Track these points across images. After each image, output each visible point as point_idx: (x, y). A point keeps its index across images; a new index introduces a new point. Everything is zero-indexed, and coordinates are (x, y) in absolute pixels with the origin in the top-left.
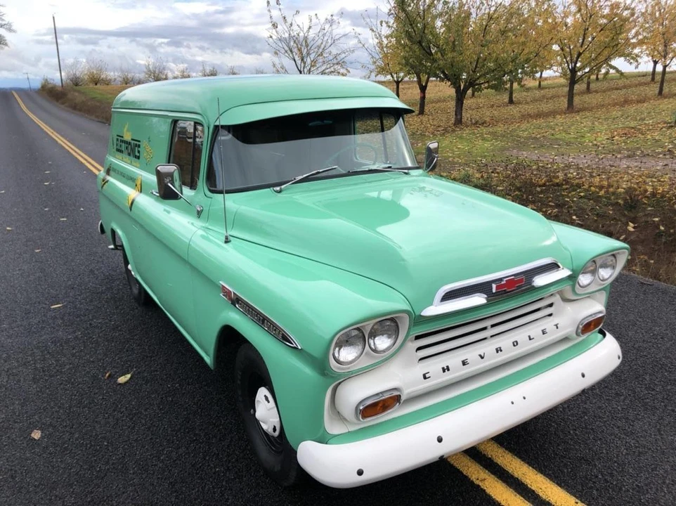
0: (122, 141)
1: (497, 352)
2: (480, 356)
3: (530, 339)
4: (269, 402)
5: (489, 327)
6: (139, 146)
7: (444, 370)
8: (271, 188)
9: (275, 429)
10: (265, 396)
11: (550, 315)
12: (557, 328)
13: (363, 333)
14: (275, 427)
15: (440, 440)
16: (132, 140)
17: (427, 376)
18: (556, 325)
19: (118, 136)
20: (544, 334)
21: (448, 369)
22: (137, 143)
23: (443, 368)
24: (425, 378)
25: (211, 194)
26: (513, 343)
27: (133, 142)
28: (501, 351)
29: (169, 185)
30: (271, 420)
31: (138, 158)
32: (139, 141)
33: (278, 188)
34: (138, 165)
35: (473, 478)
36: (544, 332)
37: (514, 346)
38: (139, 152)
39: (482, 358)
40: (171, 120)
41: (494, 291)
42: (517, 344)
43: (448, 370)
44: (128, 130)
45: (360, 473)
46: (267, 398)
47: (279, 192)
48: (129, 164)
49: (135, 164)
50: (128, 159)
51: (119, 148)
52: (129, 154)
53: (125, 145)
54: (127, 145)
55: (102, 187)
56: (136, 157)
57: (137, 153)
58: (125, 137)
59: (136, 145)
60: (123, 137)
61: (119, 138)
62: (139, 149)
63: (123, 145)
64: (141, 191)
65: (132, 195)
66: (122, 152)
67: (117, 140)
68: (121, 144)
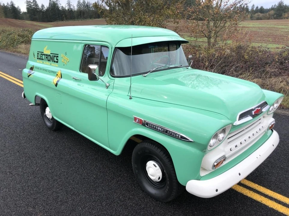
0: (43, 54)
1: (249, 138)
4: (156, 167)
6: (57, 57)
9: (159, 178)
10: (154, 164)
11: (260, 123)
14: (160, 177)
16: (51, 54)
18: (262, 127)
19: (38, 52)
20: (260, 130)
22: (56, 55)
23: (235, 146)
24: (231, 150)
25: (113, 78)
27: (52, 55)
29: (95, 74)
30: (158, 174)
31: (57, 62)
32: (58, 54)
34: (58, 66)
38: (57, 59)
39: (245, 141)
40: (83, 45)
41: (253, 114)
42: (254, 135)
43: (237, 146)
44: (47, 49)
45: (217, 191)
46: (155, 165)
47: (145, 76)
48: (49, 65)
49: (54, 65)
50: (48, 62)
51: (40, 57)
52: (49, 61)
53: (45, 56)
54: (47, 56)
55: (29, 76)
56: (55, 62)
57: (55, 60)
58: (45, 53)
59: (55, 56)
60: (43, 52)
61: (40, 53)
62: (57, 58)
63: (44, 56)
64: (61, 77)
65: (55, 79)
66: (43, 59)
67: (38, 54)
68: (42, 56)
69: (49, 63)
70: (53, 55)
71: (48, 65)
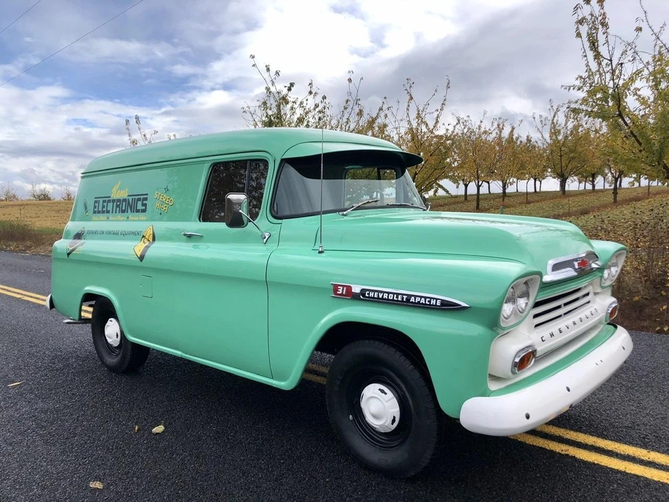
0: (109, 201)
2: (566, 326)
3: (587, 318)
4: (386, 394)
5: (562, 306)
6: (145, 199)
7: (551, 336)
8: (337, 213)
9: (394, 421)
10: (380, 390)
11: (589, 302)
12: (596, 312)
14: (394, 417)
15: (568, 389)
16: (129, 196)
17: (544, 339)
19: (96, 198)
20: (592, 314)
22: (142, 197)
23: (550, 334)
24: (543, 341)
25: (277, 220)
26: (580, 319)
27: (130, 198)
28: (576, 324)
29: (241, 211)
30: (391, 410)
31: (144, 211)
32: (147, 195)
33: (345, 213)
34: (145, 218)
35: (558, 450)
38: (145, 205)
40: (208, 164)
41: (577, 267)
42: (582, 321)
44: (121, 189)
45: (528, 417)
46: (382, 391)
47: (345, 215)
48: (123, 220)
49: (137, 219)
50: (120, 216)
51: (100, 209)
52: (123, 211)
53: (115, 204)
54: (118, 203)
55: (68, 254)
56: (138, 211)
57: (140, 207)
58: (115, 196)
59: (139, 200)
60: (110, 197)
61: (101, 200)
62: (144, 202)
63: (110, 205)
64: (154, 239)
65: (139, 247)
66: (108, 212)
67: (96, 202)
68: (105, 204)
69: (122, 216)
70: (133, 197)
71: (120, 221)
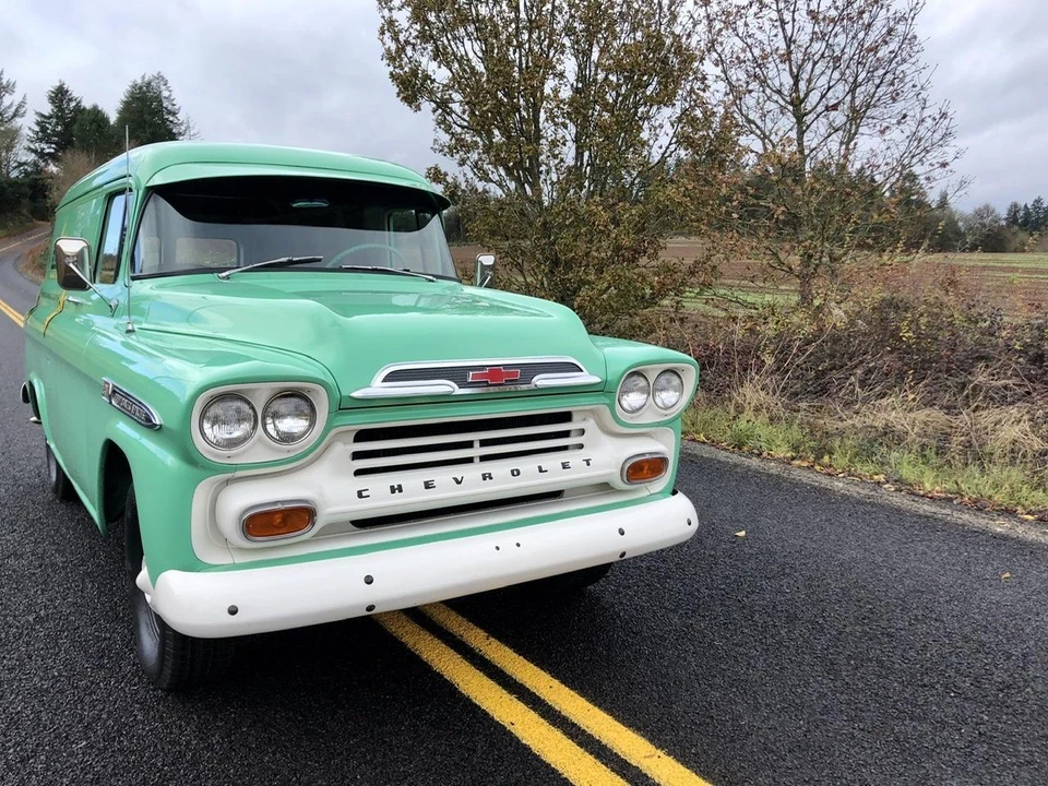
1: (484, 479)
2: (456, 479)
3: (541, 471)
5: (477, 445)
7: (393, 490)
8: (215, 274)
11: (581, 446)
12: (588, 464)
13: (253, 408)
15: (369, 580)
17: (364, 494)
18: (587, 461)
20: (564, 468)
21: (400, 489)
23: (392, 487)
24: (360, 496)
26: (512, 471)
28: (491, 478)
29: (71, 265)
33: (224, 274)
36: (565, 466)
37: (513, 475)
39: (459, 482)
40: (103, 196)
42: (518, 474)
43: (401, 491)
45: (233, 611)
64: (63, 308)
